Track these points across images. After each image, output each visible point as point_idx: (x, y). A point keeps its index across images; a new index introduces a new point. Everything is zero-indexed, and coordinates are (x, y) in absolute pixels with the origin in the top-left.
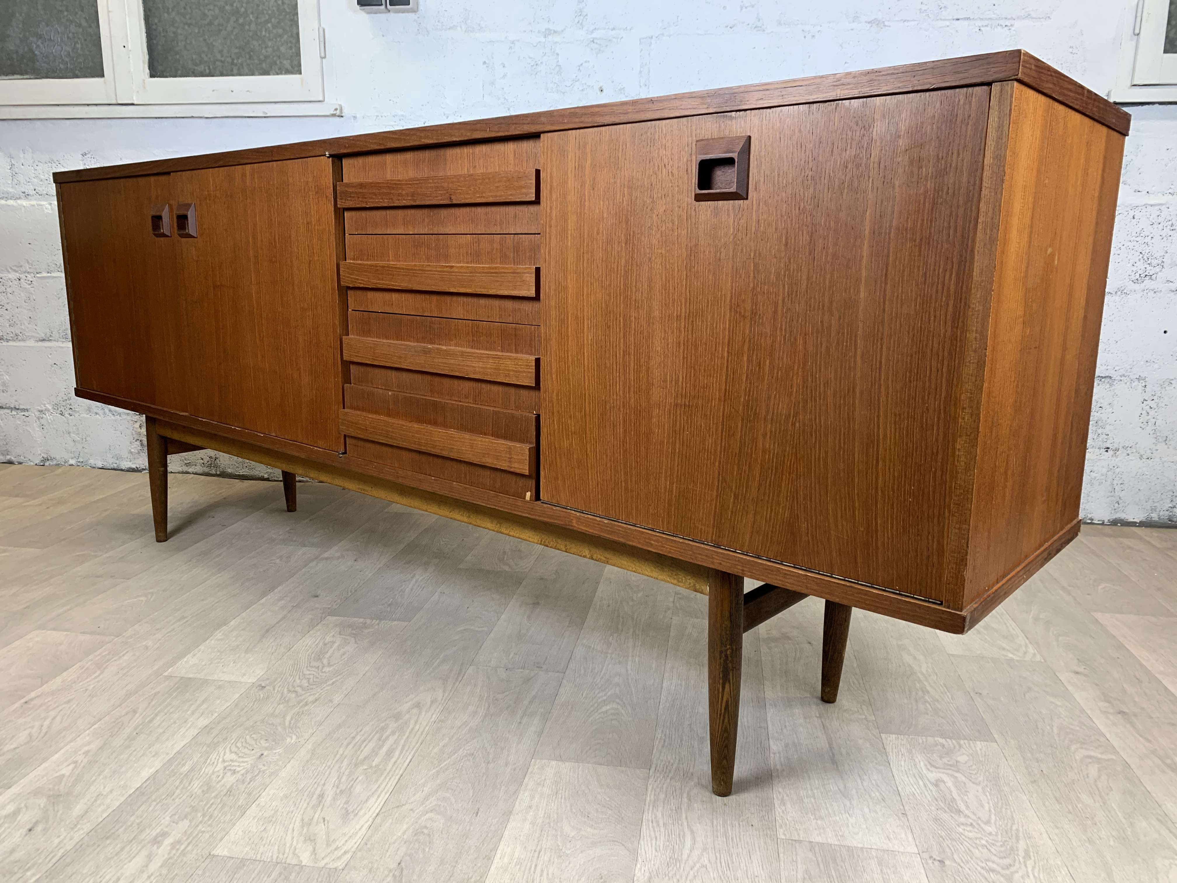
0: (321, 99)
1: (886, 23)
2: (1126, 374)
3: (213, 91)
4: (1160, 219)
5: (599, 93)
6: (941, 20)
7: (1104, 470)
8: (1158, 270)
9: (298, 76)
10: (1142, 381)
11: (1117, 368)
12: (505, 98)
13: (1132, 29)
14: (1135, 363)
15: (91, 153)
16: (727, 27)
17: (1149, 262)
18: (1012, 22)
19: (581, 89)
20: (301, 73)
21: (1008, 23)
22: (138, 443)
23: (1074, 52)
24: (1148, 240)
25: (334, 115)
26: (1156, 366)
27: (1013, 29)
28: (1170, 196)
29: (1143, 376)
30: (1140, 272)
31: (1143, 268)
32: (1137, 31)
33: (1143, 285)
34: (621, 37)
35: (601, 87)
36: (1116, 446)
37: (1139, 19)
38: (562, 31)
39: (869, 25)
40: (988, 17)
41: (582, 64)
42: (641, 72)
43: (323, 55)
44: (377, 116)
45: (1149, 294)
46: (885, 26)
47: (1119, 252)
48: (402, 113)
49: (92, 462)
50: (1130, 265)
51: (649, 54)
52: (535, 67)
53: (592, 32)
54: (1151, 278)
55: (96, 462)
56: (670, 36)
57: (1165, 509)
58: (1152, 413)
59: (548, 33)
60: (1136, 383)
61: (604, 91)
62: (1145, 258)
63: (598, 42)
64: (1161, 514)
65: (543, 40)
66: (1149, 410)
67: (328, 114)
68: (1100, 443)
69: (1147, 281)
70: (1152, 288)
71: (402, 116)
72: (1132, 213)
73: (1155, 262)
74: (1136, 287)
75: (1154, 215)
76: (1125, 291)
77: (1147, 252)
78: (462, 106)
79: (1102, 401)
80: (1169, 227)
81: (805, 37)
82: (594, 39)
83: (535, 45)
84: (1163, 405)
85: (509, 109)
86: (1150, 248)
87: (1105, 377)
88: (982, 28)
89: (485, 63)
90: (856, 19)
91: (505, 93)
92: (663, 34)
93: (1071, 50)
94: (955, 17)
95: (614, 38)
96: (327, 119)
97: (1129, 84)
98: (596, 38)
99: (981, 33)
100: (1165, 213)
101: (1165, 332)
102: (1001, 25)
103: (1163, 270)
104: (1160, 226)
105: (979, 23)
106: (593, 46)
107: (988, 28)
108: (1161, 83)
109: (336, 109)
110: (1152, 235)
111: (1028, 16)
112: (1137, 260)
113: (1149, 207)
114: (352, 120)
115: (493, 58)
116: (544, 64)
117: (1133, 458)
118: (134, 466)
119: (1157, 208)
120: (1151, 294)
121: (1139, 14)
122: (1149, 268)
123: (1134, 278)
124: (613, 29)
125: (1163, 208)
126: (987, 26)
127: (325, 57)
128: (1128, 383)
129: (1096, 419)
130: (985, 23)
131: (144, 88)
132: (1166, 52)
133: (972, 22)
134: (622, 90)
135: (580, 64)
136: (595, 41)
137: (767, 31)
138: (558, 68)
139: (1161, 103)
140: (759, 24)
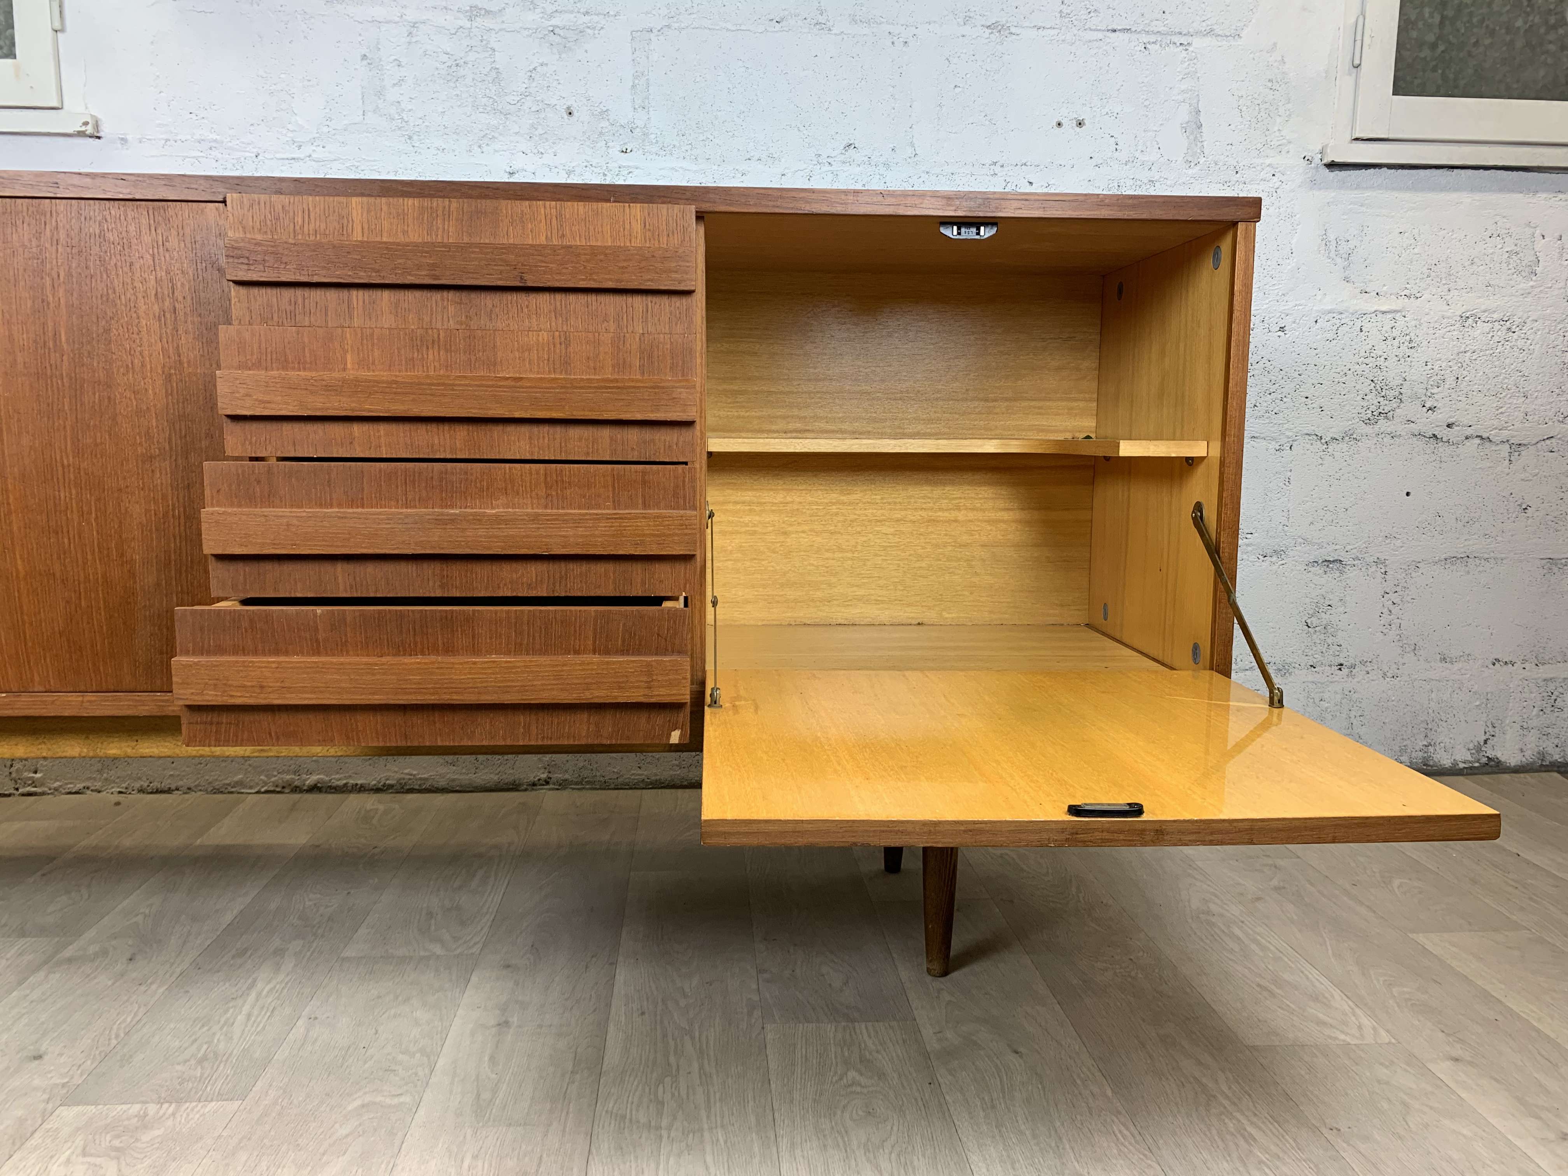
0: (55, 104)
1: (1013, 30)
2: (1360, 556)
4: (1395, 333)
5: (566, 116)
6: (1091, 30)
7: (1339, 697)
8: (1395, 405)
9: (9, 61)
10: (1381, 566)
11: (1348, 548)
12: (402, 119)
13: (1349, 57)
14: (1371, 539)
17: (1383, 394)
18: (1190, 39)
19: (533, 109)
20: (15, 58)
21: (1184, 40)
23: (1274, 87)
24: (1380, 362)
25: (81, 134)
26: (1398, 543)
27: (1191, 49)
28: (1406, 300)
29: (1382, 558)
30: (1373, 408)
31: (1375, 402)
32: (1357, 62)
33: (1376, 427)
34: (600, 26)
35: (568, 108)
36: (1352, 661)
37: (1359, 43)
38: (500, 11)
39: (988, 31)
40: (1156, 30)
41: (535, 69)
42: (633, 86)
43: (57, 25)
44: (167, 140)
45: (1385, 439)
46: (1011, 33)
47: (1343, 380)
48: (214, 136)
50: (1359, 398)
51: (648, 58)
52: (454, 68)
53: (551, 16)
54: (1386, 418)
56: (680, 30)
57: (1417, 748)
58: (1395, 609)
59: (474, 12)
60: (1374, 568)
61: (575, 113)
62: (1378, 387)
63: (561, 33)
64: (1414, 755)
65: (468, 24)
66: (1392, 607)
67: (70, 131)
68: (1332, 658)
69: (1382, 421)
70: (1389, 430)
71: (215, 141)
72: (1358, 324)
73: (1391, 394)
74: (1368, 429)
75: (1387, 327)
76: (1355, 436)
77: (1380, 379)
78: (326, 129)
79: (1331, 597)
80: (1407, 344)
81: (893, 43)
82: (555, 27)
83: (453, 31)
84: (1409, 599)
85: (410, 138)
86: (1384, 373)
87: (1333, 561)
88: (1148, 46)
89: (364, 57)
90: (967, 20)
91: (403, 109)
92: (668, 26)
93: (1270, 84)
94: (1110, 28)
95: (589, 27)
96: (69, 140)
97: (1349, 138)
98: (558, 27)
99: (1147, 52)
100: (1400, 324)
101: (1408, 494)
102: (1175, 43)
103: (1402, 405)
104: (1396, 343)
105: (1145, 38)
106: (554, 39)
107: (1157, 47)
108: (1391, 136)
109: (86, 124)
110: (1385, 356)
111: (1210, 32)
112: (1368, 391)
113: (1380, 315)
114: (119, 146)
115: (378, 50)
116: (470, 66)
117: (1375, 677)
119: (1390, 316)
120: (1388, 439)
121: (1359, 37)
122: (1383, 402)
123: (1366, 417)
124: (587, 13)
125: (1398, 316)
126: (1154, 42)
127: (62, 30)
128: (1363, 569)
129: (1325, 622)
130: (1153, 38)
132: (1395, 93)
133: (1134, 36)
134: (604, 113)
135: (531, 68)
136: (557, 31)
137: (835, 30)
138: (493, 74)
139: (1390, 166)
140: (822, 19)
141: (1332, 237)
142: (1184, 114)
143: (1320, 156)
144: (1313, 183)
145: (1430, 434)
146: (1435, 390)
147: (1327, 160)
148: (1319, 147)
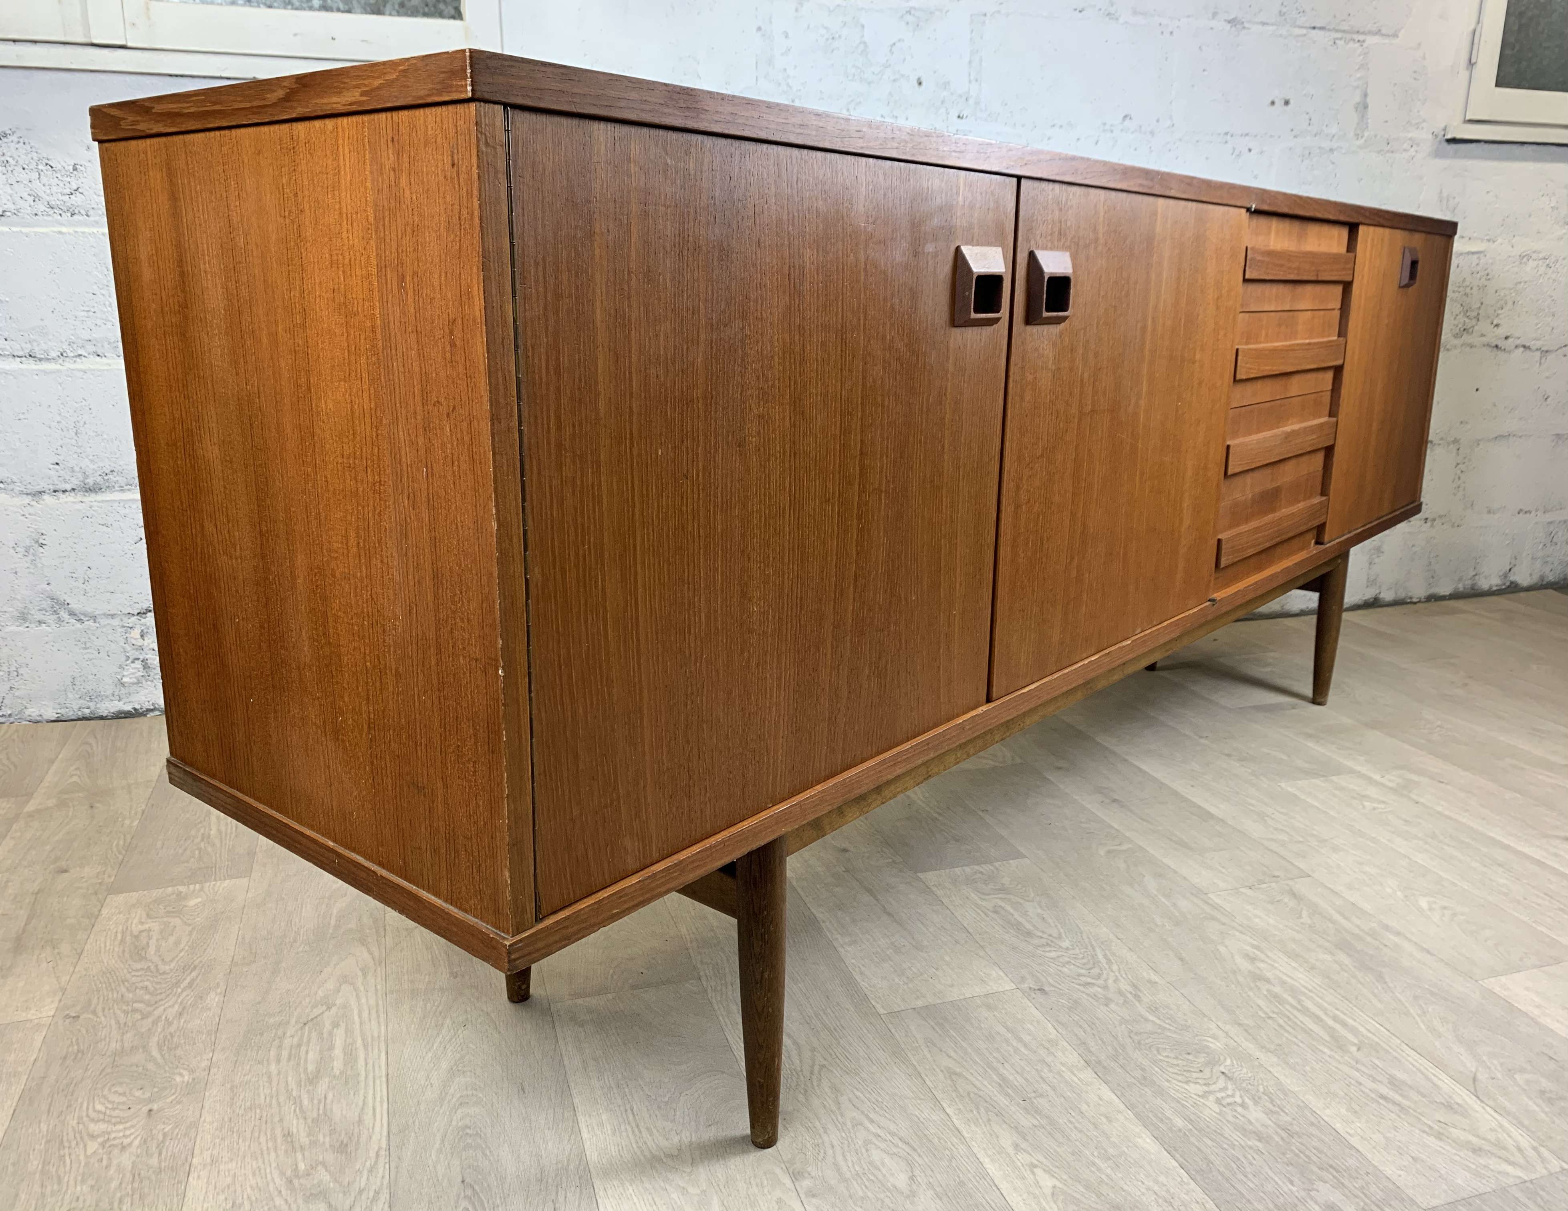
1: (1246, 25)
2: (1444, 437)
3: (295, 35)
4: (1479, 268)
5: (916, 84)
6: (1299, 26)
7: (1424, 543)
8: (1474, 323)
10: (1456, 444)
11: (1438, 431)
12: (788, 85)
13: (1468, 57)
14: (1452, 424)
15: (18, 134)
16: (1075, 10)
17: (1466, 316)
18: (1365, 37)
20: (462, 19)
21: (1361, 38)
22: (138, 665)
23: (1417, 78)
24: (1468, 290)
26: (1468, 426)
27: (1365, 45)
28: (1486, 244)
29: (1458, 438)
30: (1460, 327)
31: (1461, 322)
32: (1474, 60)
33: (1462, 340)
34: (946, 9)
35: (919, 78)
36: (1434, 516)
37: (1476, 46)
39: (1229, 25)
40: (1343, 29)
41: (894, 44)
42: (970, 62)
45: (1465, 350)
46: (1244, 28)
49: (33, 711)
50: (1452, 318)
51: (982, 38)
52: (830, 41)
54: (1468, 333)
55: (42, 711)
57: (1469, 578)
58: (1463, 477)
60: (1452, 446)
61: (924, 83)
62: (1463, 311)
63: (916, 13)
66: (1460, 474)
69: (1465, 335)
70: (1468, 342)
74: (1456, 342)
75: (1474, 265)
77: (1466, 305)
80: (1484, 278)
81: (1162, 33)
82: (911, 8)
84: (1471, 468)
86: (1468, 300)
88: (1337, 42)
89: (759, 29)
90: (1215, 15)
91: (788, 76)
92: (999, 12)
93: (1414, 75)
94: (1312, 25)
97: (1463, 120)
98: (914, 8)
99: (1335, 47)
100: (1483, 261)
101: (1477, 390)
102: (1354, 40)
103: (1479, 323)
104: (1479, 275)
105: (1335, 35)
106: (909, 18)
107: (1342, 42)
110: (1470, 286)
111: (1378, 32)
112: (1457, 314)
113: (1469, 256)
115: (771, 22)
116: (843, 38)
117: (1447, 527)
118: (128, 708)
119: (1476, 256)
120: (1468, 349)
122: (1467, 321)
123: (1454, 334)
125: (1480, 256)
126: (1341, 39)
128: (1445, 447)
130: (1339, 35)
131: (149, 18)
132: (1497, 85)
133: (1328, 33)
134: (946, 85)
135: (892, 43)
136: (912, 12)
137: (1121, 20)
138: (862, 47)
139: (1486, 142)
140: (1112, 10)
141: (1445, 194)
142: (1357, 98)
143: (1443, 133)
144: (1437, 154)
145: (1494, 345)
146: (1500, 312)
147: (1449, 136)
148: (1443, 126)
